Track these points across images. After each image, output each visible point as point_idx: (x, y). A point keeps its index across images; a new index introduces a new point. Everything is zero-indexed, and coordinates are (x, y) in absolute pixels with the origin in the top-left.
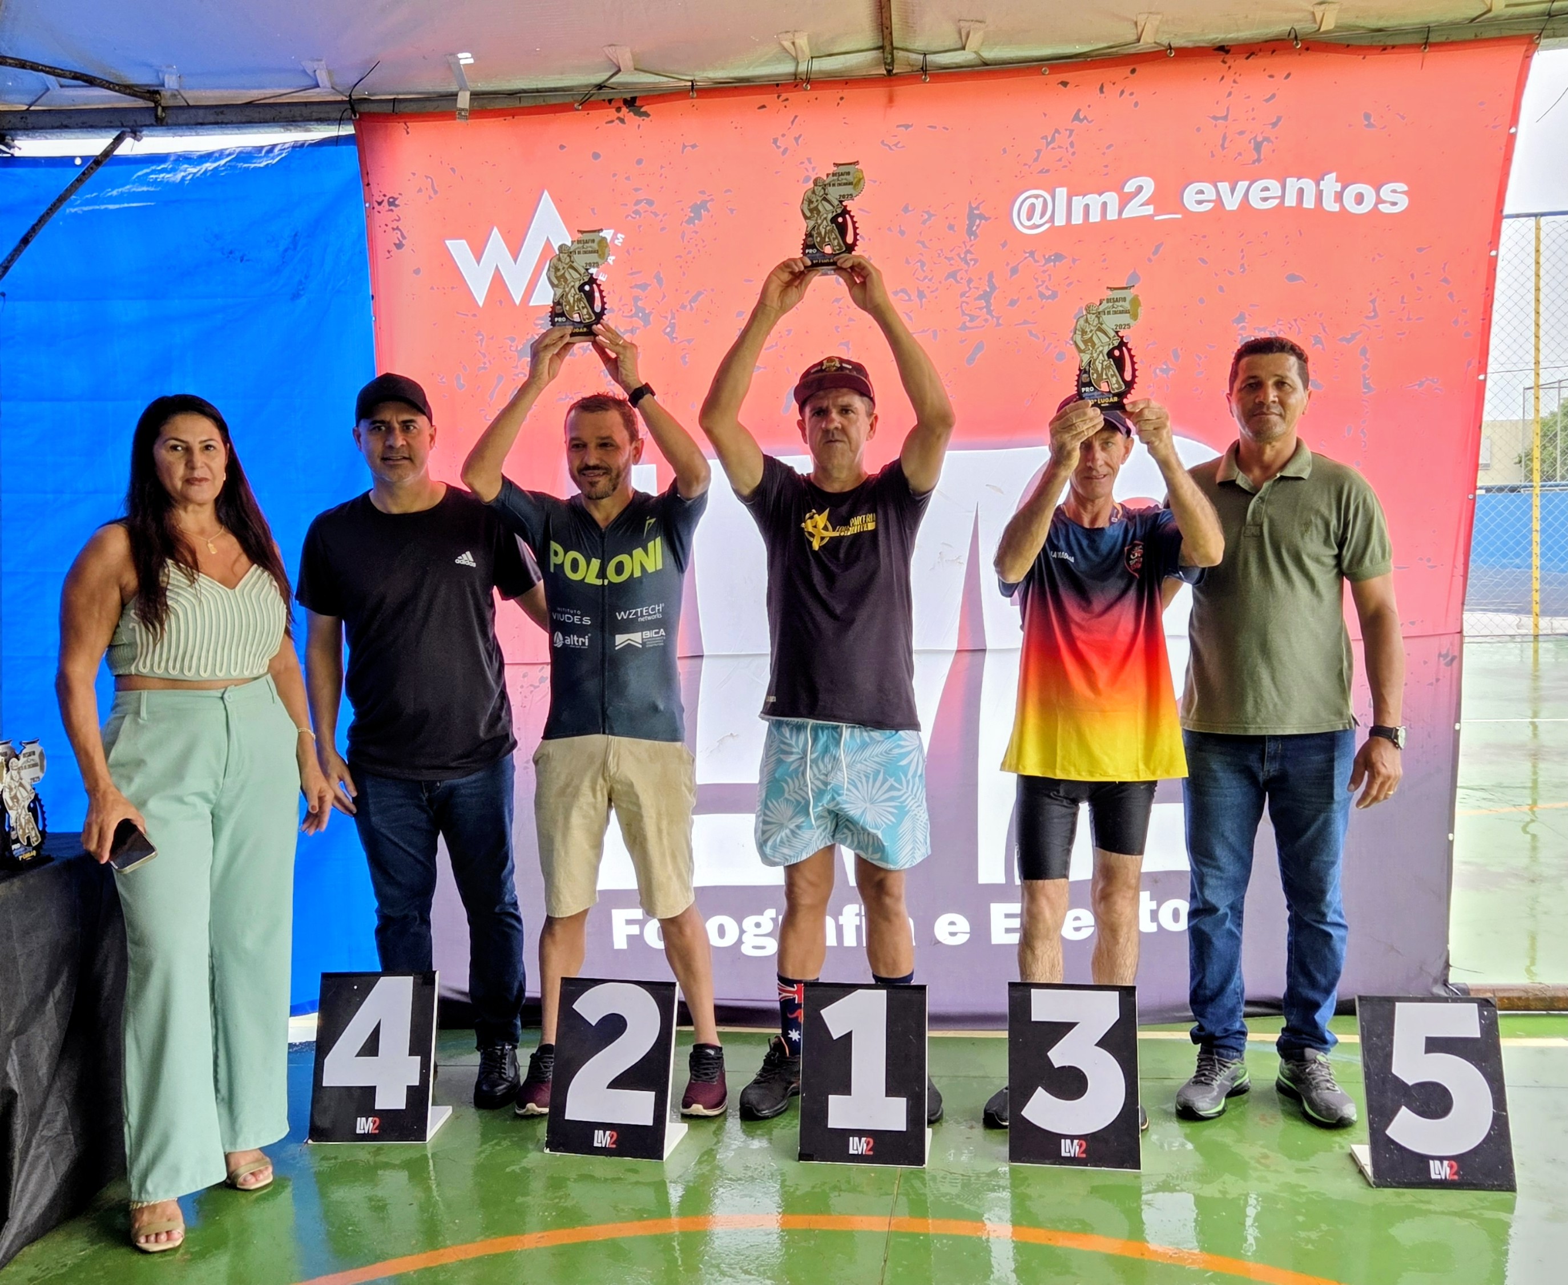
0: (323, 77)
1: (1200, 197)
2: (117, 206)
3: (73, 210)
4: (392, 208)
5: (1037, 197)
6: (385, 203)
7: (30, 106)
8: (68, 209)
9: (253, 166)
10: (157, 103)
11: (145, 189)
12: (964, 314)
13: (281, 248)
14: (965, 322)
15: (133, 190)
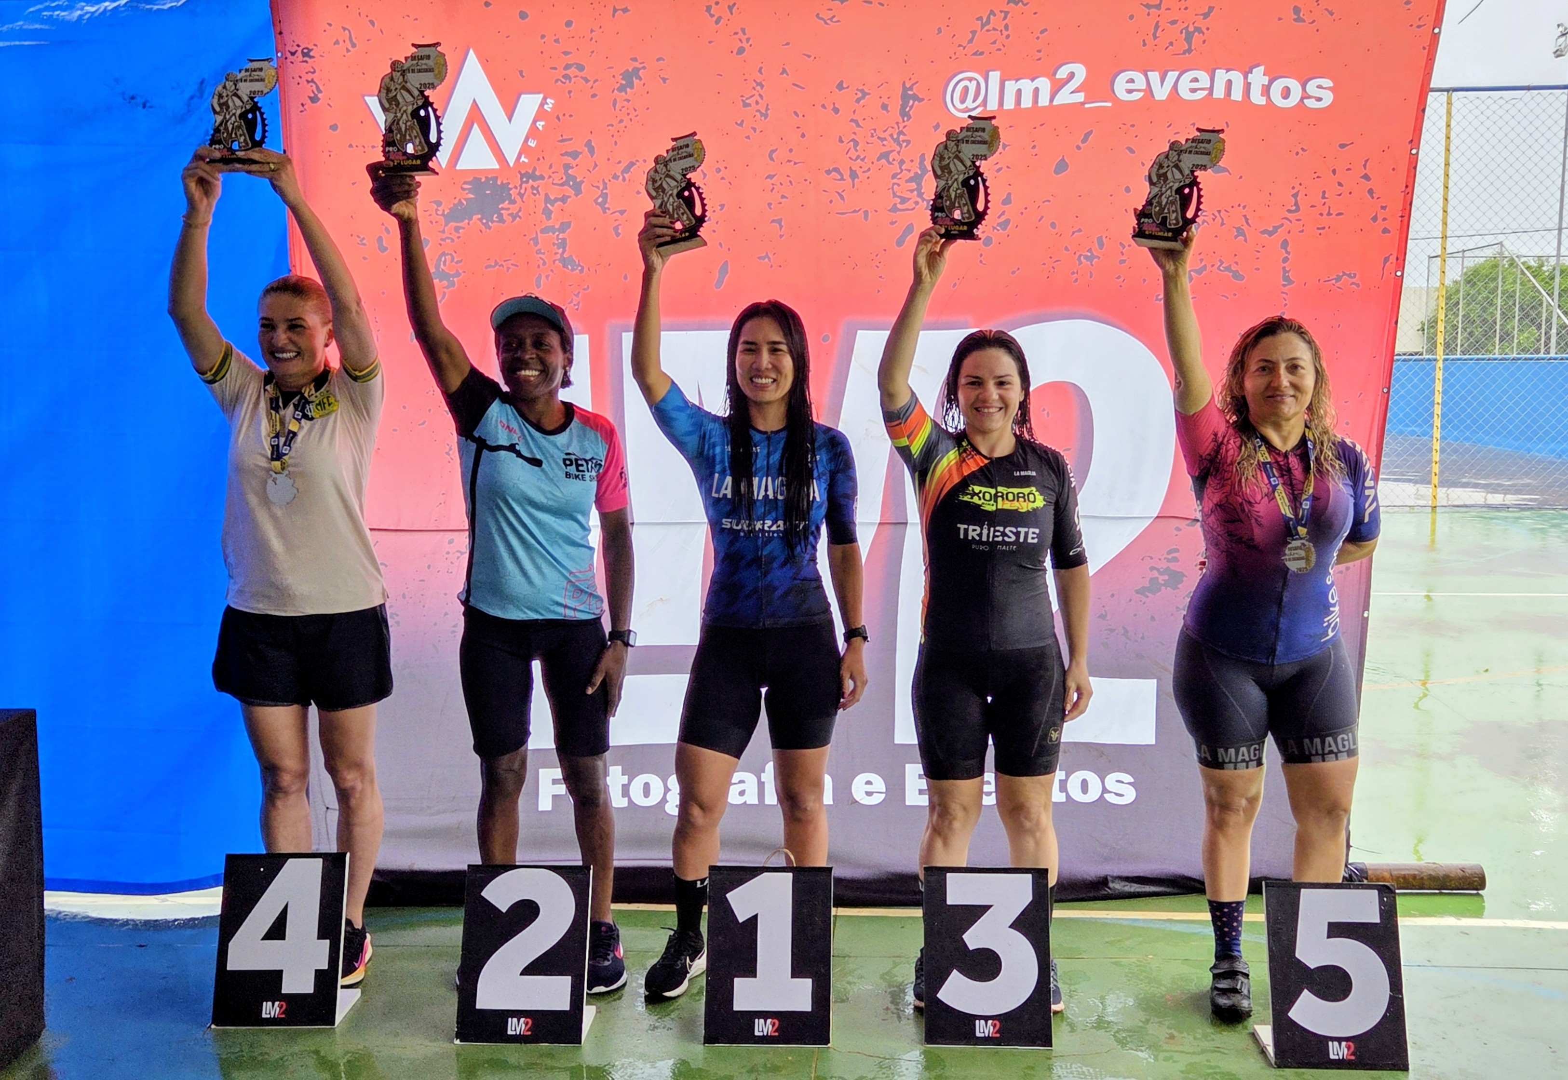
1: (1131, 86)
2: (7, 44)
4: (306, 59)
5: (970, 79)
6: (299, 54)
9: (156, 7)
11: (37, 26)
12: (895, 195)
13: (187, 96)
14: (895, 204)
15: (25, 27)
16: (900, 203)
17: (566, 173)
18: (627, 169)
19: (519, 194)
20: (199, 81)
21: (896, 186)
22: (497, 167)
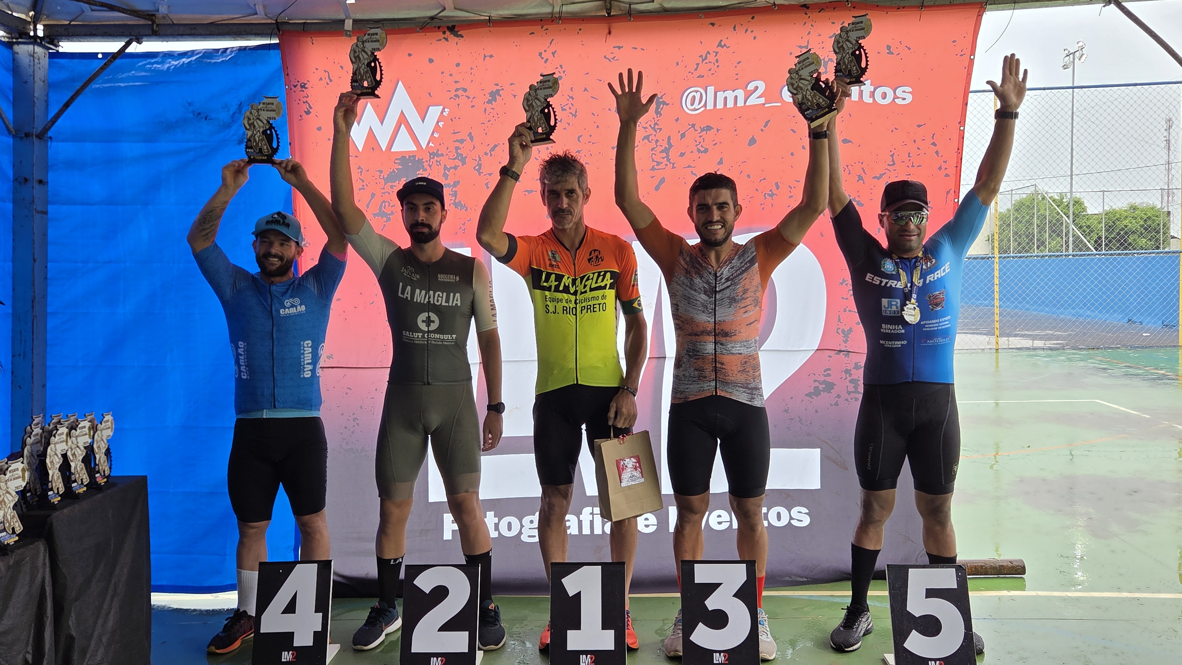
0: (260, 9)
2: (126, 84)
3: (98, 86)
4: (303, 89)
5: (697, 92)
6: (299, 86)
7: (71, 22)
8: (95, 86)
9: (213, 61)
10: (153, 22)
11: (143, 74)
12: (653, 161)
13: (231, 112)
14: (654, 166)
15: (136, 75)
16: (656, 165)
17: (457, 152)
18: (493, 149)
19: (429, 165)
20: (239, 103)
21: (653, 155)
22: (416, 149)
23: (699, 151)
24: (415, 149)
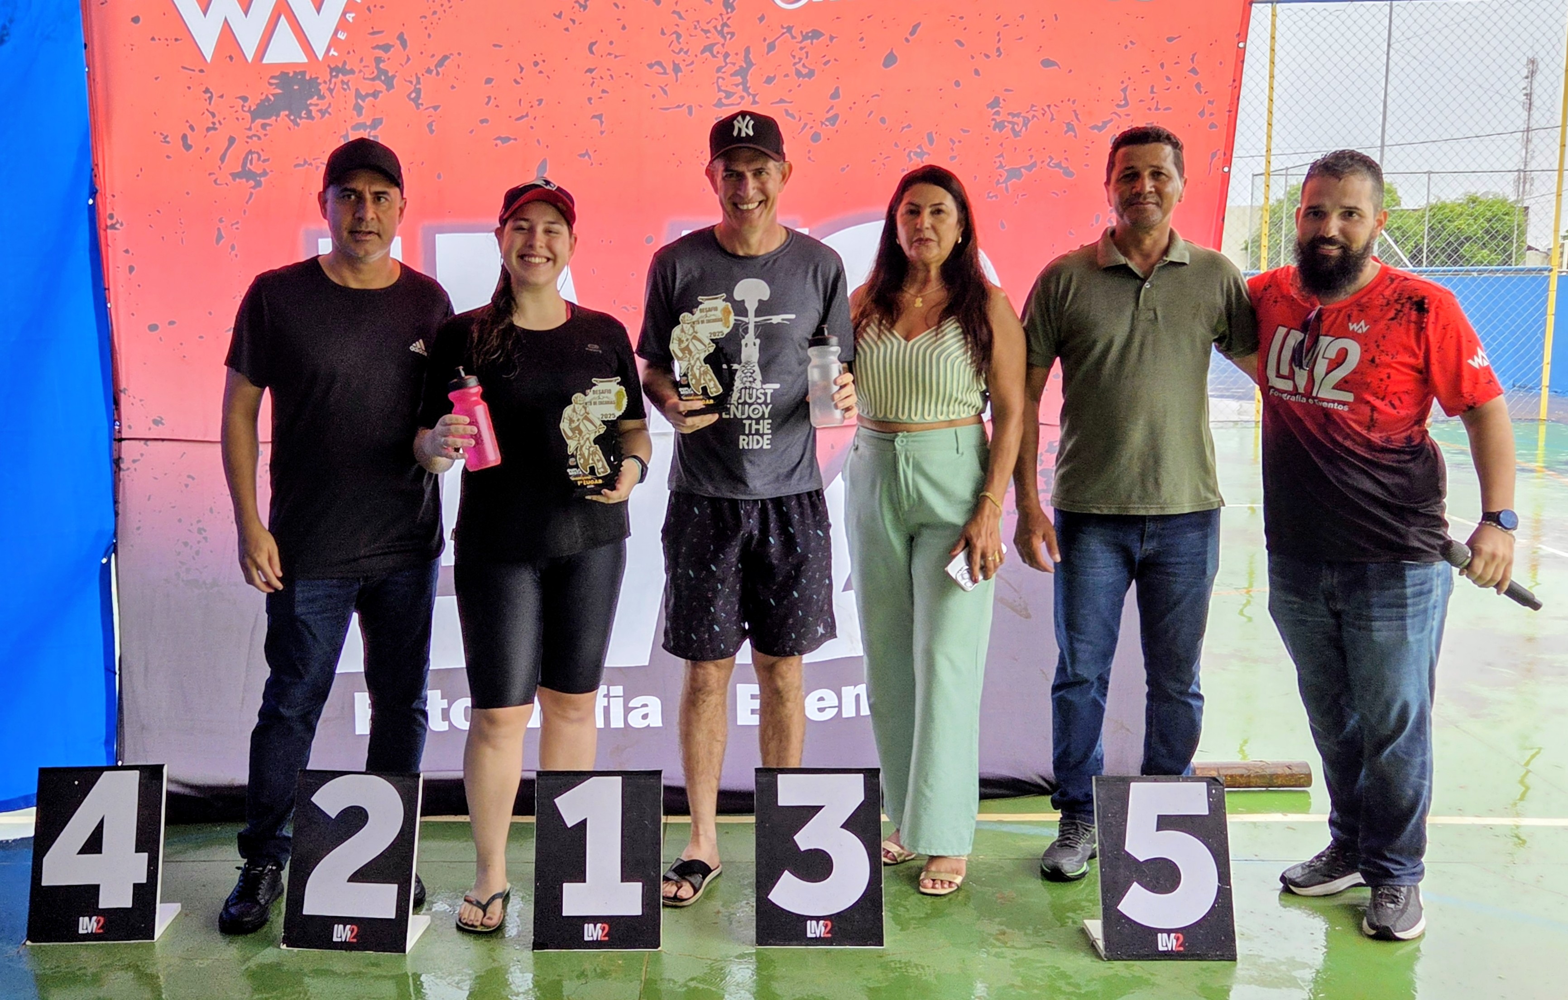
12: (720, 90)
14: (720, 99)
17: (378, 68)
18: (440, 63)
19: (329, 89)
21: (720, 80)
23: (798, 73)
24: (305, 60)
